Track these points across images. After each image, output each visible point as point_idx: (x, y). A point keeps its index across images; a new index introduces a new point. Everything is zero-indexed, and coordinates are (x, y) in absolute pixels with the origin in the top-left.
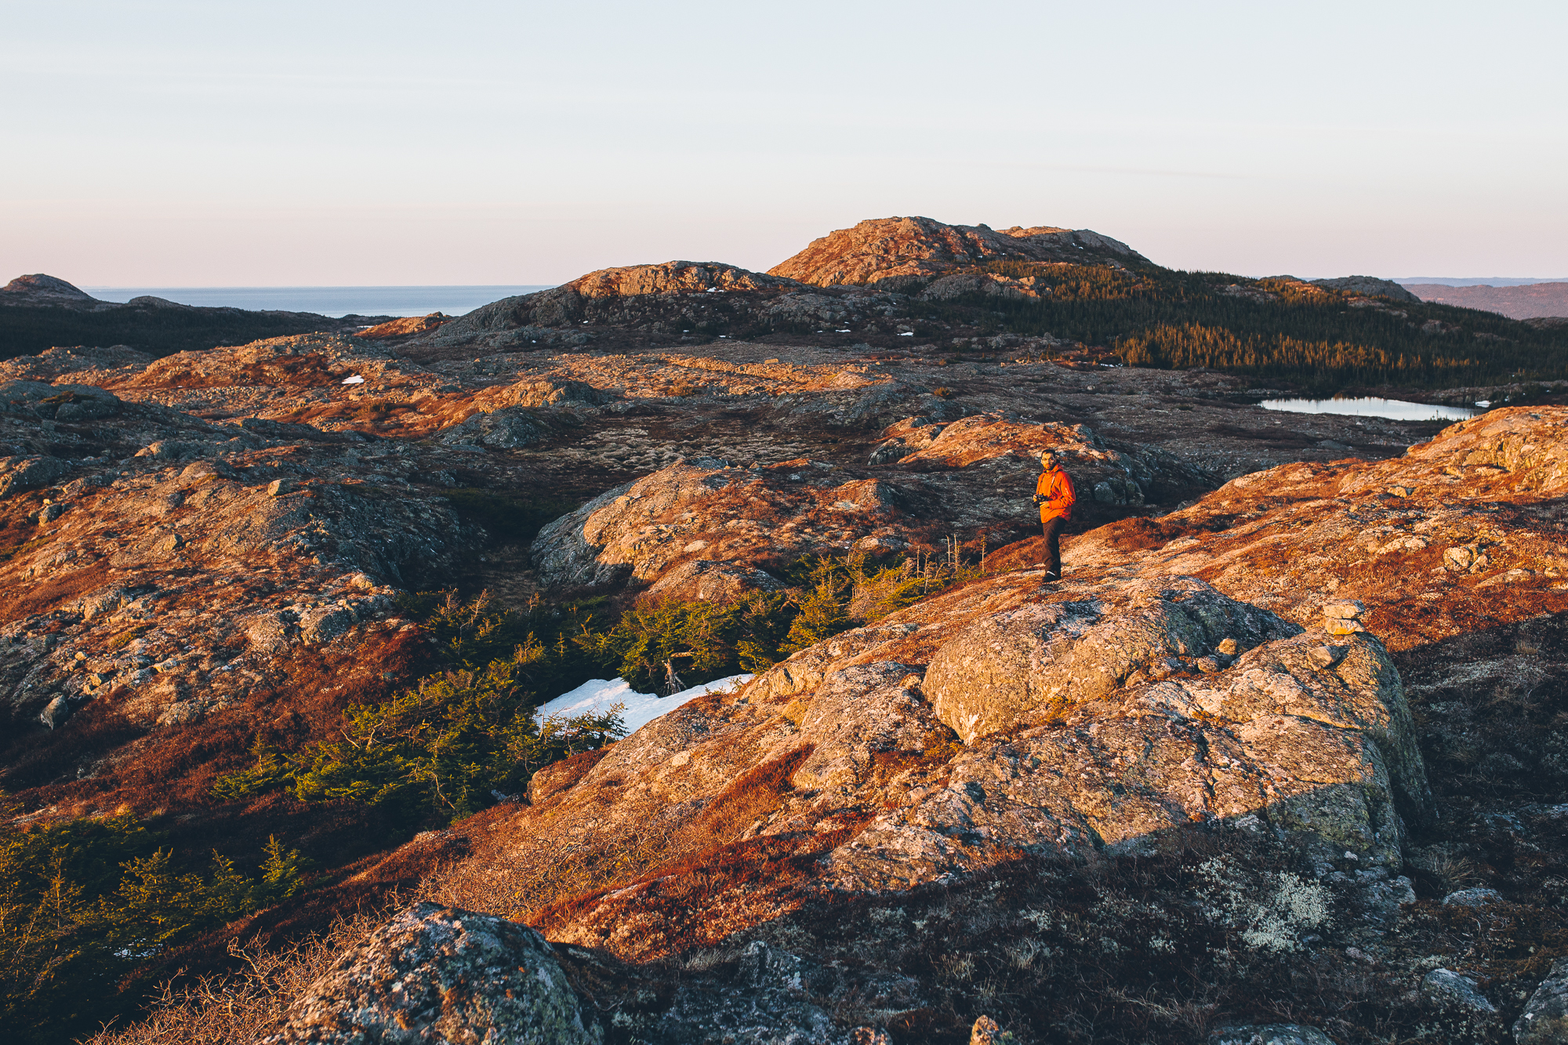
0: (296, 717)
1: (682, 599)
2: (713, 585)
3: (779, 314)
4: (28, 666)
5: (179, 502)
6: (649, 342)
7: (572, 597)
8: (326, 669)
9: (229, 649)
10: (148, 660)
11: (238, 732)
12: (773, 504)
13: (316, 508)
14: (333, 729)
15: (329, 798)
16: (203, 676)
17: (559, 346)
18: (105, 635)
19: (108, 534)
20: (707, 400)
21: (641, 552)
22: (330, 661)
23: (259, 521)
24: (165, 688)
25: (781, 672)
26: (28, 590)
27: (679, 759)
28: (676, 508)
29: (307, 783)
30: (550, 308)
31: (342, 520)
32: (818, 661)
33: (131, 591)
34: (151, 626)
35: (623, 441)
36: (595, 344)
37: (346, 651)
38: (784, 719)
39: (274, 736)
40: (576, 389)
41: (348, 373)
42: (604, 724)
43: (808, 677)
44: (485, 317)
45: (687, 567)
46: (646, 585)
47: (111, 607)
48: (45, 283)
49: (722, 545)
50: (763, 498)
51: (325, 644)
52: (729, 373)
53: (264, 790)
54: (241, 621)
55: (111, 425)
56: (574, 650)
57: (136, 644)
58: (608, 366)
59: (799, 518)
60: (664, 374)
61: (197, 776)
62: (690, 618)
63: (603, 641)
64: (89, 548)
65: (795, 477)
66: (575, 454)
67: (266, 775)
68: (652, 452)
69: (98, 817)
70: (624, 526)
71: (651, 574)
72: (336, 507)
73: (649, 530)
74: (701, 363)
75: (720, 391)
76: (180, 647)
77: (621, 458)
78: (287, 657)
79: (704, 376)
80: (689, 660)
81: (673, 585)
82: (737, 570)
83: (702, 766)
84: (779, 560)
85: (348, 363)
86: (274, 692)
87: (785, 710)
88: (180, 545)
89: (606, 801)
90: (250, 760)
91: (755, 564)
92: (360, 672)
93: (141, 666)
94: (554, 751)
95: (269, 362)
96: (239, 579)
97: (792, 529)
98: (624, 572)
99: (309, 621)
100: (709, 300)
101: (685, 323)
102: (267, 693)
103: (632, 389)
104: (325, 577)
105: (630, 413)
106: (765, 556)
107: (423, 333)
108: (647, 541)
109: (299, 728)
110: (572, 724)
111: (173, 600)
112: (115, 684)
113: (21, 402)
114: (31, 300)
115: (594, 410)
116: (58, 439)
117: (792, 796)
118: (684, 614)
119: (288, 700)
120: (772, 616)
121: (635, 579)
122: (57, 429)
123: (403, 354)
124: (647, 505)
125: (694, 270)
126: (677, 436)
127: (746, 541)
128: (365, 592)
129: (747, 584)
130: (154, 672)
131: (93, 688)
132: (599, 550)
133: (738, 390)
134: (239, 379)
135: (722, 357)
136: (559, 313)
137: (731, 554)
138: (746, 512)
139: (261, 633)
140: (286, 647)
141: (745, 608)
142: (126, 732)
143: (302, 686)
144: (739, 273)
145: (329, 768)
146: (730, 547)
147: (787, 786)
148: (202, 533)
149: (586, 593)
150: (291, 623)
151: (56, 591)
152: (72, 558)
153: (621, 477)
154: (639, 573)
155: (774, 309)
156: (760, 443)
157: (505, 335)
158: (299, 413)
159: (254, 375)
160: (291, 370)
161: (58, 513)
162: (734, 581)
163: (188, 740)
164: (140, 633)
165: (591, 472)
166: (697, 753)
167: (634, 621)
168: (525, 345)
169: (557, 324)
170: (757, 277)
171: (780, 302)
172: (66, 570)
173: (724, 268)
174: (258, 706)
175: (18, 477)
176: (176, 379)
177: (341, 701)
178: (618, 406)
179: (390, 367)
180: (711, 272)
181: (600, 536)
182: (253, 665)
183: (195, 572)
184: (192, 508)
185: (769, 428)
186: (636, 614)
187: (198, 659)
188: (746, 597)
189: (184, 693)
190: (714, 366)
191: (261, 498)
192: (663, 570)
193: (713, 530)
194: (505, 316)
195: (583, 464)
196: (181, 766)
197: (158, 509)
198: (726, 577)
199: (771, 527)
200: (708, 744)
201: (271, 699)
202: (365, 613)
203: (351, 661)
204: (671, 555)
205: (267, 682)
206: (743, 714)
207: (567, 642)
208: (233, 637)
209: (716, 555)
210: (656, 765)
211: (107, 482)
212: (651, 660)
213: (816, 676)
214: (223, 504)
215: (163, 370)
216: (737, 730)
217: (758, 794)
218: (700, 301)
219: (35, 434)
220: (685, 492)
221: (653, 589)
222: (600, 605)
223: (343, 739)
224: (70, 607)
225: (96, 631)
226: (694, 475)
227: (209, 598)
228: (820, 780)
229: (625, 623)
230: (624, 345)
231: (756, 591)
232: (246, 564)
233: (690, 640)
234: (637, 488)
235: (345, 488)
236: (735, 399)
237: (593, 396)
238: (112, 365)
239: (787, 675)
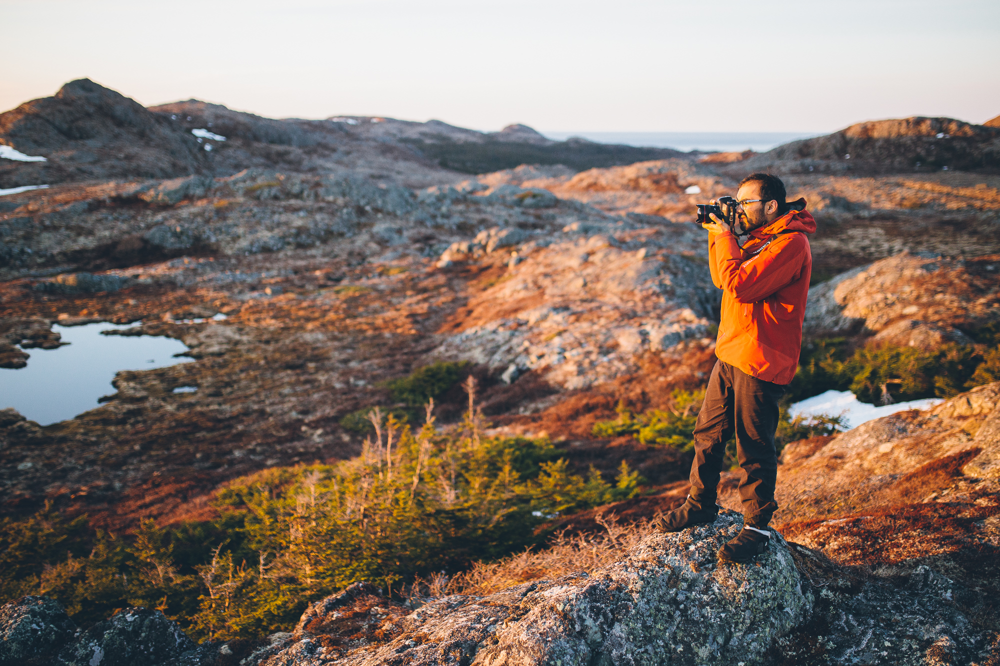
0: (644, 394)
1: (898, 344)
2: (921, 337)
3: (990, 154)
4: (498, 347)
5: (586, 259)
6: (892, 171)
7: (823, 336)
8: (663, 366)
9: (606, 350)
10: (563, 350)
11: (609, 398)
12: (971, 285)
13: (665, 268)
14: (664, 403)
15: (659, 443)
16: (592, 364)
17: (828, 172)
18: (540, 334)
19: (546, 275)
20: (928, 212)
21: (872, 311)
22: (666, 362)
23: (631, 274)
24: (571, 367)
25: (964, 400)
26: (501, 304)
27: (885, 448)
28: (900, 283)
29: (646, 434)
30: (824, 147)
31: (680, 276)
32: (993, 395)
33: (556, 309)
34: (565, 331)
35: (867, 237)
36: (852, 171)
37: (676, 357)
38: (963, 431)
39: (630, 403)
40: (836, 201)
41: (690, 185)
42: (835, 421)
43: (984, 405)
44: (780, 153)
45: (904, 324)
46: (873, 333)
47: (544, 318)
48: (523, 128)
49: (931, 311)
50: (964, 281)
51: (663, 351)
52: (948, 194)
53: (621, 434)
54: (616, 333)
55: (551, 212)
56: (820, 371)
57: (557, 341)
58: (860, 186)
59: (990, 296)
60: (899, 193)
61: (585, 421)
62: (903, 358)
63: (840, 367)
64: (535, 283)
65: (990, 268)
66: (833, 243)
67: (623, 425)
68: (886, 246)
69: (529, 437)
70: (862, 293)
71: (877, 326)
72: (677, 268)
73: (879, 297)
74: (928, 186)
75: (940, 205)
76: (580, 345)
77: (864, 249)
78: (641, 357)
79: (930, 196)
80: (899, 386)
81: (893, 334)
82: (939, 328)
83: (900, 454)
84: (971, 325)
85: (691, 179)
86: (631, 377)
87: (964, 425)
88: (585, 285)
89: (832, 468)
90: (613, 416)
91: (954, 326)
92: (683, 371)
93: (559, 353)
94: (801, 433)
95: (644, 177)
96: (616, 308)
97: (983, 304)
98: (858, 324)
99: (656, 336)
100: (938, 142)
101: (919, 158)
102: (628, 376)
103: (877, 202)
104: (667, 310)
105: (873, 219)
106: (961, 320)
107: (739, 161)
108: (877, 304)
109: (645, 400)
110: (814, 418)
111: (578, 316)
112: (543, 363)
113: (504, 197)
114: (513, 138)
115: (848, 215)
116: (522, 219)
117: (961, 480)
118: (898, 355)
119: (640, 382)
120: (962, 362)
121: (866, 329)
122: (523, 213)
123: (725, 175)
124: (879, 281)
125: (928, 122)
126: (906, 236)
127: (948, 309)
128: (691, 322)
129: (946, 338)
130: (565, 358)
131: (532, 363)
132: (842, 308)
133: (953, 205)
134: (625, 187)
135: (943, 182)
136: (830, 149)
137: (936, 317)
138: (950, 290)
139: (627, 341)
140: (640, 351)
141: (943, 354)
142: (546, 391)
143: (648, 375)
144: (961, 124)
145: (660, 426)
146: (936, 313)
147: (958, 473)
148: (597, 279)
149: (831, 335)
150: (644, 337)
151: (515, 306)
152: (526, 288)
153: (863, 260)
154: (870, 324)
155: (987, 149)
156: (966, 243)
157: (792, 164)
158: (659, 210)
159: (634, 185)
160: (656, 182)
161: (520, 261)
162: (937, 336)
163: (581, 399)
164: (560, 334)
165: (842, 256)
166: (897, 446)
167: (863, 356)
168: (805, 171)
169: (828, 157)
170: (976, 127)
171: (992, 144)
172: (522, 294)
173: (950, 121)
174: (622, 384)
175: (501, 240)
176: (590, 186)
177: (670, 387)
178: (865, 213)
179: (717, 183)
180: (940, 123)
181: (845, 299)
182: (621, 359)
183: (592, 301)
184: (593, 263)
185: (973, 233)
186: (866, 352)
187: (588, 354)
188: (944, 347)
189: (581, 372)
190: (938, 188)
191: (633, 260)
192: (887, 324)
193: (924, 299)
194: (793, 152)
195: (837, 251)
196: (575, 414)
197: (575, 263)
198: (931, 332)
199: (968, 300)
200: (906, 441)
201: (630, 381)
202: (690, 335)
203: (678, 363)
204: (892, 315)
205: (628, 371)
206: (933, 424)
207: (816, 365)
208: (611, 342)
209: (925, 318)
210: (868, 450)
211: (547, 245)
212: (872, 383)
213: (990, 405)
214: (610, 262)
215: (581, 180)
216: (927, 434)
217: (937, 476)
218: (931, 143)
219: (510, 216)
220: (907, 273)
221: (878, 337)
222: (841, 343)
223: (669, 410)
224: (522, 316)
225: (536, 331)
226: (914, 262)
227: (599, 317)
228: (983, 472)
229: (857, 357)
230: (873, 172)
231: (952, 344)
232: (622, 299)
233: (901, 372)
234: (873, 269)
235: (684, 257)
236: (951, 211)
237: (848, 206)
238: (555, 176)
239: (969, 402)
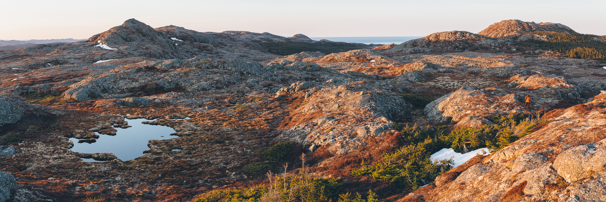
0: (370, 155)
1: (466, 126)
2: (474, 123)
3: (481, 45)
4: (306, 135)
5: (338, 95)
6: (447, 52)
7: (437, 125)
8: (377, 143)
9: (353, 136)
10: (334, 137)
11: (356, 158)
12: (488, 101)
13: (371, 99)
14: (379, 159)
15: (381, 179)
16: (347, 142)
17: (424, 53)
18: (324, 130)
19: (322, 102)
20: (463, 67)
21: (454, 113)
22: (378, 140)
23: (358, 102)
24: (338, 144)
25: (502, 153)
26: (304, 115)
27: (480, 178)
28: (463, 101)
29: (375, 174)
30: (422, 43)
31: (378, 102)
32: (512, 150)
33: (329, 118)
34: (334, 128)
35: (444, 80)
36: (433, 52)
37: (381, 138)
38: (507, 167)
39: (365, 160)
40: (430, 65)
41: (371, 59)
43: (510, 155)
44: (405, 45)
45: (467, 118)
46: (456, 123)
47: (324, 122)
48: (302, 36)
49: (476, 112)
50: (485, 99)
51: (376, 136)
52: (468, 60)
53: (364, 175)
54: (355, 128)
55: (318, 73)
56: (439, 141)
57: (331, 133)
58: (437, 58)
59: (495, 105)
60: (451, 60)
61: (347, 169)
62: (469, 132)
63: (447, 138)
64: (318, 106)
65: (493, 93)
66: (432, 84)
67: (364, 171)
68: (452, 83)
69: (325, 177)
70: (449, 106)
71: (457, 120)
72: (376, 99)
73: (456, 107)
74: (461, 58)
75: (466, 65)
76: (341, 134)
77: (444, 85)
78: (367, 139)
79: (462, 61)
80: (470, 144)
81: (464, 123)
82: (480, 119)
83: (487, 180)
84: (491, 116)
85: (371, 57)
86: (364, 148)
87: (507, 164)
88: (339, 106)
89: (462, 189)
90: (359, 166)
91: (485, 117)
92: (385, 144)
93: (333, 138)
94: (438, 170)
95: (352, 56)
96: (354, 117)
97: (493, 108)
98: (450, 118)
99: (372, 130)
100: (463, 41)
101: (457, 47)
102: (362, 148)
103: (443, 64)
104: (375, 118)
105: (445, 72)
106: (487, 115)
107: (390, 49)
108: (456, 110)
109: (371, 158)
110: (441, 161)
111: (339, 121)
112: (326, 143)
113: (298, 66)
114: (298, 40)
115: (435, 71)
116: (306, 76)
117: (525, 196)
118: (467, 131)
119: (368, 150)
120: (491, 132)
121: (453, 121)
122: (307, 73)
123: (385, 54)
124: (455, 100)
125: (459, 33)
126: (458, 79)
127: (482, 111)
128: (385, 123)
129: (483, 123)
130: (335, 140)
131: (321, 143)
132: (443, 112)
133: (471, 65)
134: (345, 60)
135: (466, 56)
136: (424, 44)
137: (478, 115)
138: (481, 103)
139: (361, 132)
140: (367, 136)
141: (483, 130)
142: (329, 155)
143: (371, 147)
144: (470, 34)
145: (380, 171)
146: (478, 112)
148: (344, 104)
149: (440, 124)
150: (367, 129)
151: (311, 117)
152: (314, 108)
153: (447, 91)
154: (454, 119)
155: (480, 43)
156: (479, 81)
157: (410, 50)
158: (359, 69)
159: (349, 59)
160: (358, 58)
161: (309, 96)
162: (480, 122)
163: (344, 159)
164: (332, 130)
165: (437, 89)
166: (485, 176)
167: (455, 133)
168: (415, 52)
169: (423, 47)
170: (475, 35)
171: (481, 41)
172: (312, 111)
173: (467, 33)
174: (361, 151)
175: (301, 86)
176: (331, 60)
177: (381, 152)
178: (441, 70)
179: (382, 58)
180: (463, 33)
181: (443, 108)
182: (359, 140)
183: (343, 114)
184: (341, 97)
185: (482, 77)
186: (455, 131)
187: (346, 138)
188: (483, 127)
189: (343, 147)
190: (465, 58)
191: (358, 95)
192: (461, 118)
193: (473, 108)
194: (410, 45)
195: (434, 87)
196: (343, 166)
197: (333, 97)
198: (478, 121)
199: (488, 107)
200: (488, 174)
201: (364, 150)
202: (386, 128)
203: (382, 141)
204: (462, 114)
205: (362, 145)
206: (495, 166)
207: (437, 138)
208: (354, 132)
209: (474, 115)
210: (474, 179)
211: (320, 89)
212: (460, 144)
213: (512, 154)
214: (348, 96)
215: (328, 58)
216: (494, 170)
218: (460, 41)
219: (302, 75)
220: (465, 97)
221: (458, 124)
222: (445, 128)
223: (382, 162)
224: (315, 121)
225: (321, 128)
226: (466, 92)
227: (347, 122)
229: (452, 133)
230: (440, 52)
231: (486, 125)
232: (355, 113)
233: (470, 139)
234: (452, 95)
235: (378, 93)
236: (470, 67)
237: (435, 67)
238: (316, 56)
239: (504, 154)
